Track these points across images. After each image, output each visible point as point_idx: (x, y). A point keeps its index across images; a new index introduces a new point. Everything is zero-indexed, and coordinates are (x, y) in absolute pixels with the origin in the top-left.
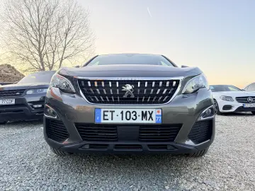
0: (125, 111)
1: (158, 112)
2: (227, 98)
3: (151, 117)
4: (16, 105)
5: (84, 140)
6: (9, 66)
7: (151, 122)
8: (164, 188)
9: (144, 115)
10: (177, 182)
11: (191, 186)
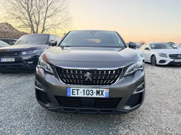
0: (86, 90)
1: (107, 91)
2: (163, 55)
3: (102, 93)
4: (15, 62)
5: (61, 105)
6: (7, 24)
7: (102, 96)
8: (109, 133)
9: (98, 93)
10: (118, 129)
11: (126, 132)
